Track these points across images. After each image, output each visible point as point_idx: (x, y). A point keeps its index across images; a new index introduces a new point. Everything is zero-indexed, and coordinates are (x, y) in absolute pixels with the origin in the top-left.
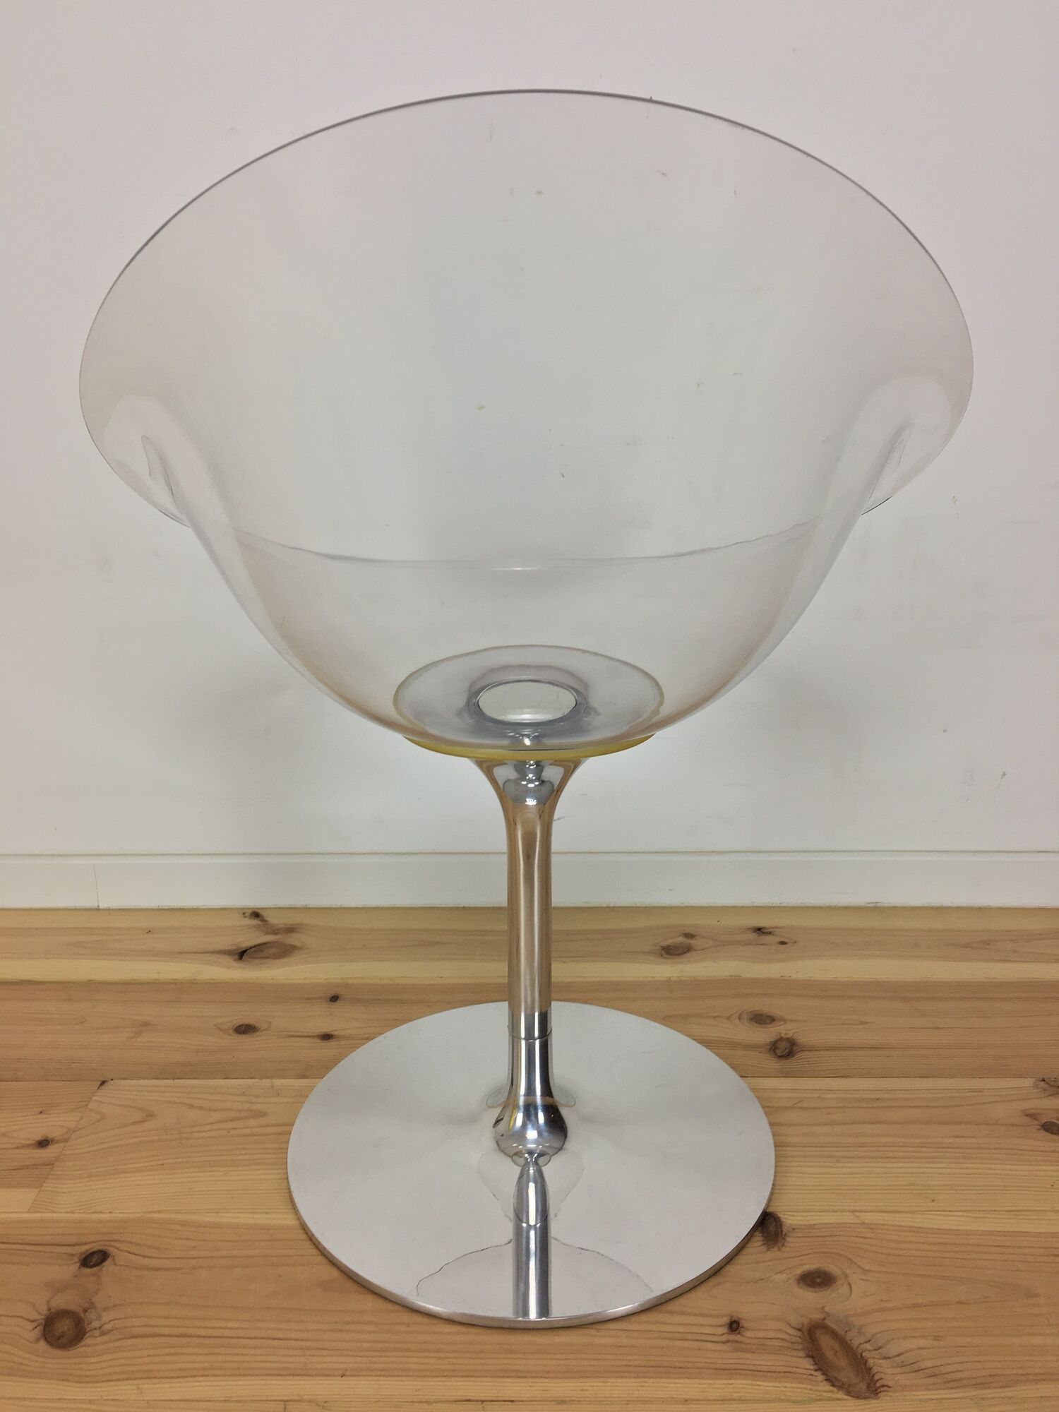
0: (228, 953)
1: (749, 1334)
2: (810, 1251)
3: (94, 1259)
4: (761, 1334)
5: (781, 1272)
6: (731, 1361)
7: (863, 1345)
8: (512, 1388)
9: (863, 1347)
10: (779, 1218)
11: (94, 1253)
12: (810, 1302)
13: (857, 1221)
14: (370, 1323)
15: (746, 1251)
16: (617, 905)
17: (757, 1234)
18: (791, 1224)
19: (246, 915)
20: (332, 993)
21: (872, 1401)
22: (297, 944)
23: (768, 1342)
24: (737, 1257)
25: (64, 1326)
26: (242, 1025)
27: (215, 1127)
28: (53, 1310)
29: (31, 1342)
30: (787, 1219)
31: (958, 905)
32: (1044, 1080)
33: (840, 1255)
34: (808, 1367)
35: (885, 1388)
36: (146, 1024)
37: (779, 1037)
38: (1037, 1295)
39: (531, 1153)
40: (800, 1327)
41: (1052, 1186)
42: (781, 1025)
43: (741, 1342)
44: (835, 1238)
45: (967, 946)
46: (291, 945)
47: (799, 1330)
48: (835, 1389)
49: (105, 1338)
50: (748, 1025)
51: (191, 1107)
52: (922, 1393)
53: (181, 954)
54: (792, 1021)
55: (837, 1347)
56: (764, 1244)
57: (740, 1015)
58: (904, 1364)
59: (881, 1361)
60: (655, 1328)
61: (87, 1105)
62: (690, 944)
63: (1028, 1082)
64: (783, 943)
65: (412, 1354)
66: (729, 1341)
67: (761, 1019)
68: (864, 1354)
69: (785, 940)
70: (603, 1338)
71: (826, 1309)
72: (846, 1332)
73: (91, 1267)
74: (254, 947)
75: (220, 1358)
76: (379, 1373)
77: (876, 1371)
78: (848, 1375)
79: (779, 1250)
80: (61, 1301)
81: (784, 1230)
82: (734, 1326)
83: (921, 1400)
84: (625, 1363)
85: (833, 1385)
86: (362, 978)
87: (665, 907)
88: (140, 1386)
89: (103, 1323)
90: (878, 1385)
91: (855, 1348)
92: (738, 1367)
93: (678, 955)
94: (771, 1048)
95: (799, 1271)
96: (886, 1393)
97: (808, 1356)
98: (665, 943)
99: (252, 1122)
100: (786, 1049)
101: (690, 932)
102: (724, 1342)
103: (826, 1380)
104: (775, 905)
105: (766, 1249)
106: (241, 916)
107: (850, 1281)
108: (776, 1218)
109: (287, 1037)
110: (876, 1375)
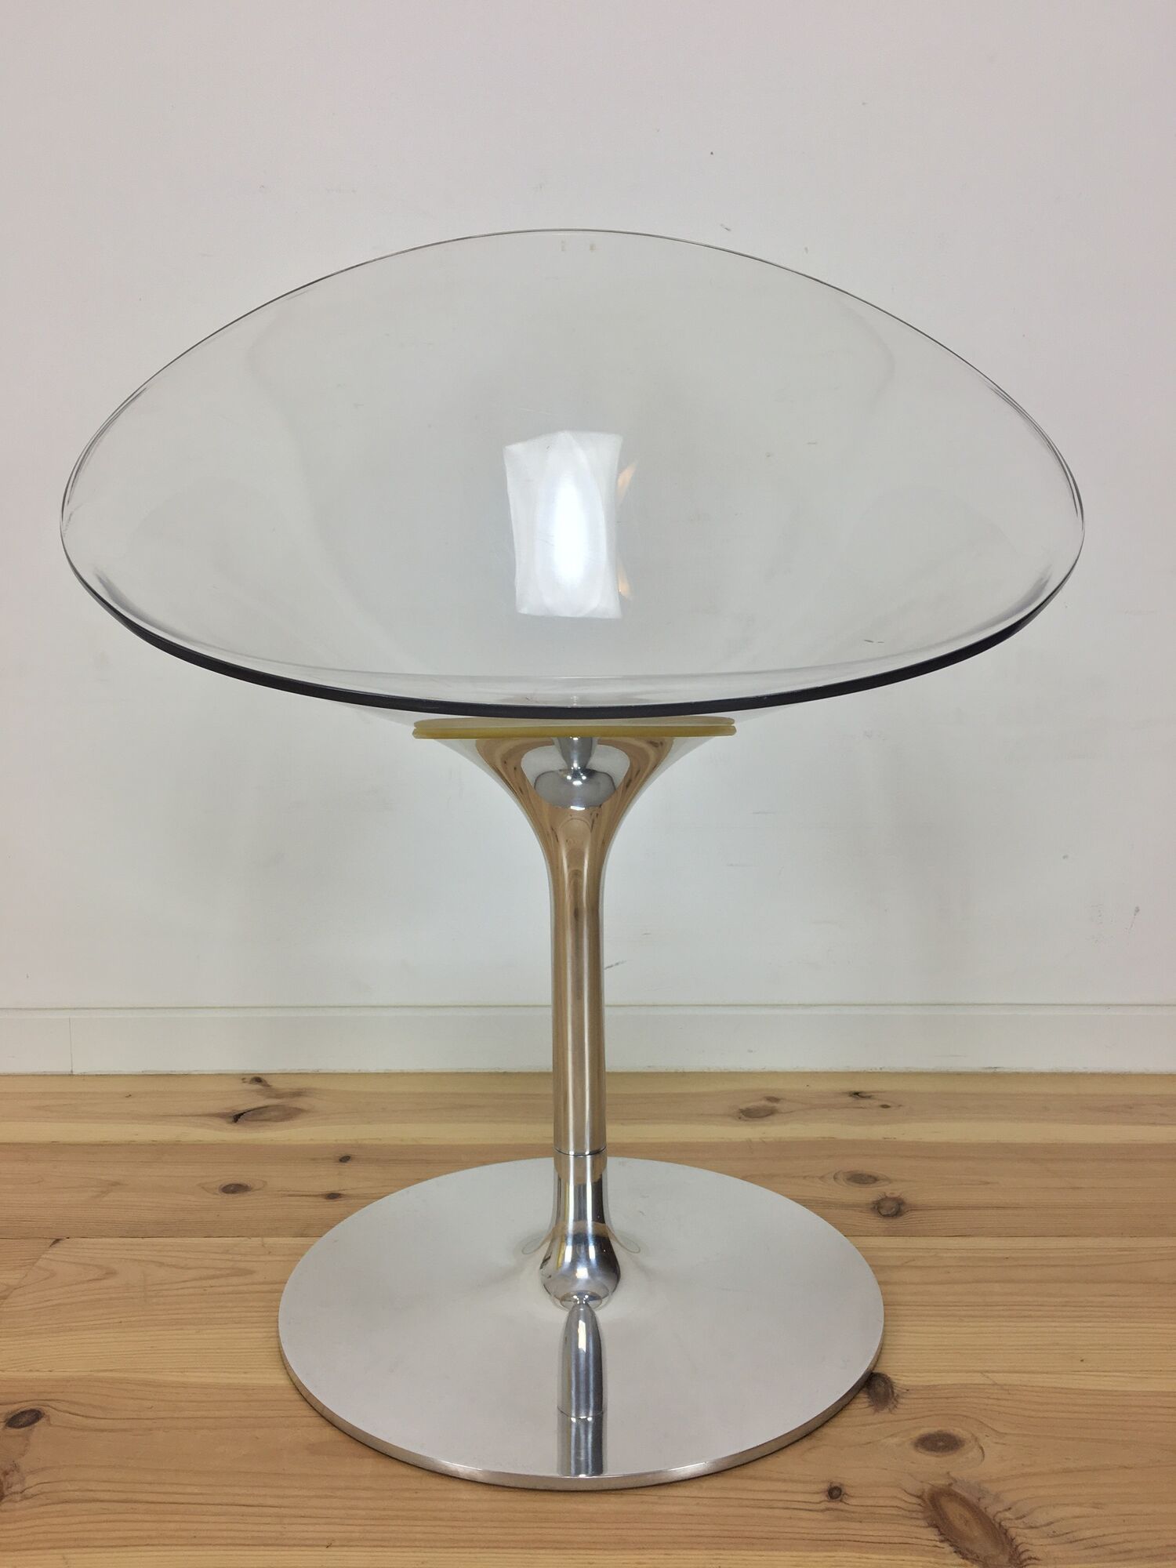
0: (221, 1116)
1: (853, 1501)
2: (930, 1413)
3: (25, 1418)
4: (870, 1502)
5: (894, 1435)
6: (830, 1532)
7: (999, 1514)
9: (1001, 1516)
10: (889, 1379)
11: (23, 1413)
12: (933, 1468)
13: (987, 1382)
15: (846, 1413)
16: (686, 1070)
17: (861, 1395)
18: (905, 1385)
19: (245, 1080)
20: (342, 1154)
22: (306, 1107)
23: (878, 1510)
24: (836, 1419)
26: (230, 1185)
27: (188, 1284)
30: (898, 1380)
31: (1093, 1071)
33: (968, 1417)
34: (933, 1537)
35: (1033, 1561)
36: (116, 1184)
37: (883, 1197)
39: (580, 1294)
40: (919, 1494)
42: (885, 1185)
43: (846, 1511)
44: (958, 1400)
45: (1107, 1109)
46: (296, 1108)
47: (919, 1497)
48: (967, 1562)
49: (26, 1503)
50: (847, 1185)
51: (161, 1264)
53: (166, 1117)
54: (898, 1180)
55: (968, 1515)
56: (870, 1406)
57: (835, 1175)
58: (1056, 1534)
59: (1026, 1531)
60: (732, 1494)
61: (35, 1263)
62: (774, 1107)
64: (885, 1106)
65: (419, 1523)
67: (860, 1179)
68: (1003, 1523)
69: (889, 1104)
71: (953, 1474)
72: (979, 1499)
73: (22, 1426)
74: (253, 1110)
75: (172, 1526)
76: (375, 1543)
77: (1019, 1542)
78: (983, 1547)
79: (890, 1411)
81: (895, 1391)
82: (835, 1493)
84: (695, 1533)
85: (965, 1557)
86: (380, 1139)
87: (743, 1073)
88: (66, 1556)
89: (27, 1485)
90: (1023, 1557)
91: (991, 1517)
92: (844, 1537)
93: (760, 1117)
94: (874, 1208)
95: (917, 1434)
97: (931, 1525)
98: (743, 1107)
99: (235, 1280)
100: (892, 1208)
101: (773, 1095)
102: (822, 1511)
103: (955, 1552)
104: (874, 1071)
105: (873, 1411)
106: (241, 1081)
107: (982, 1445)
108: (884, 1378)
109: (284, 1195)
110: (1019, 1547)
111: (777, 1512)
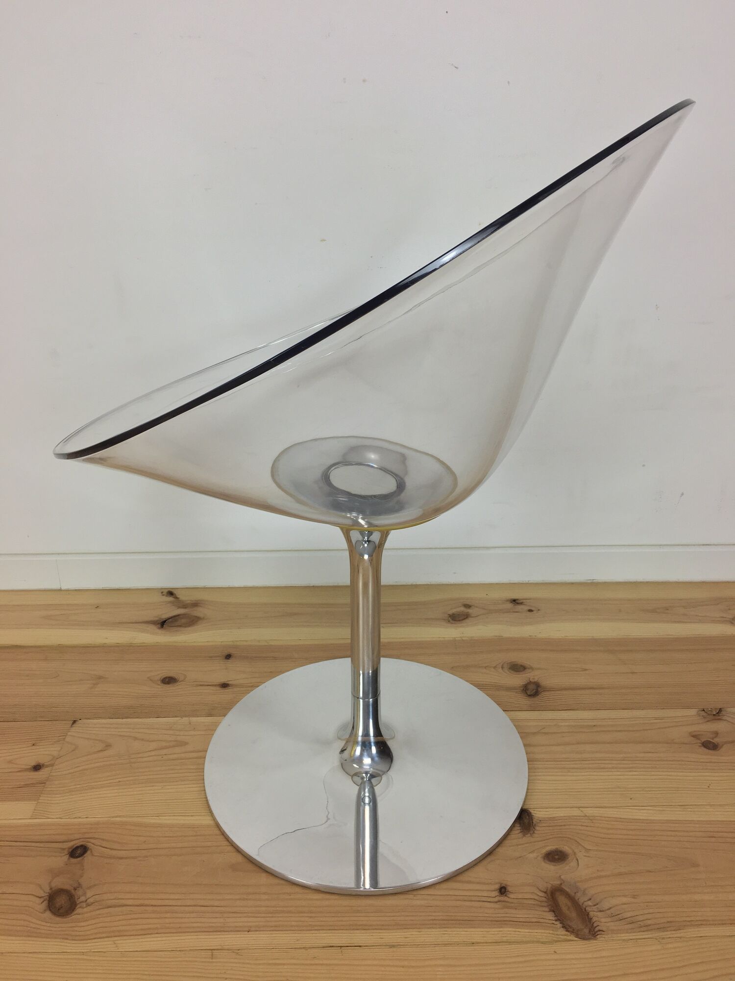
0: (153, 623)
1: (512, 896)
2: (551, 837)
3: (78, 852)
4: (520, 896)
5: (533, 852)
6: (500, 915)
7: (585, 903)
8: (360, 937)
10: (530, 813)
11: (77, 847)
12: (551, 872)
13: (583, 815)
14: (264, 893)
15: (509, 837)
16: (418, 584)
17: (516, 825)
18: (539, 817)
19: (163, 594)
20: (226, 653)
21: (592, 941)
22: (201, 615)
23: (525, 901)
24: (504, 842)
25: (62, 901)
26: (166, 677)
27: (153, 753)
28: (53, 889)
29: (41, 913)
30: (535, 813)
31: (647, 581)
32: (704, 710)
33: (571, 839)
34: (551, 918)
35: (601, 932)
36: (100, 678)
37: (529, 681)
38: (698, 866)
39: (366, 773)
40: (545, 890)
41: (709, 787)
42: (530, 672)
43: (507, 902)
44: (567, 827)
45: (654, 611)
46: (196, 617)
47: (545, 893)
48: (569, 933)
49: (89, 908)
50: (508, 673)
51: (136, 739)
52: (623, 935)
53: (121, 624)
54: (539, 669)
55: (569, 904)
56: (521, 832)
57: (502, 665)
58: (613, 915)
59: (598, 913)
60: (451, 893)
61: (64, 739)
62: (468, 612)
63: (693, 712)
65: (293, 915)
66: (499, 901)
67: (517, 668)
68: (587, 909)
69: (533, 609)
70: (417, 901)
71: (562, 877)
72: (575, 893)
73: (78, 857)
74: (171, 618)
75: (167, 921)
76: (272, 929)
77: (595, 920)
78: (576, 924)
79: (531, 835)
80: (59, 883)
81: (534, 821)
82: (503, 890)
83: (624, 940)
84: (433, 918)
85: (567, 931)
86: (246, 641)
87: (450, 585)
88: (116, 942)
89: (88, 897)
90: (597, 929)
91: (581, 905)
92: (505, 919)
93: (459, 621)
94: (523, 690)
95: (544, 851)
96: (601, 936)
97: (551, 911)
98: (451, 612)
99: (178, 750)
100: (533, 690)
101: (468, 603)
102: (496, 902)
103: (563, 927)
104: (524, 582)
105: (522, 835)
106: (160, 594)
107: (578, 858)
108: (528, 813)
109: (197, 686)
110: (595, 923)
111: (473, 904)
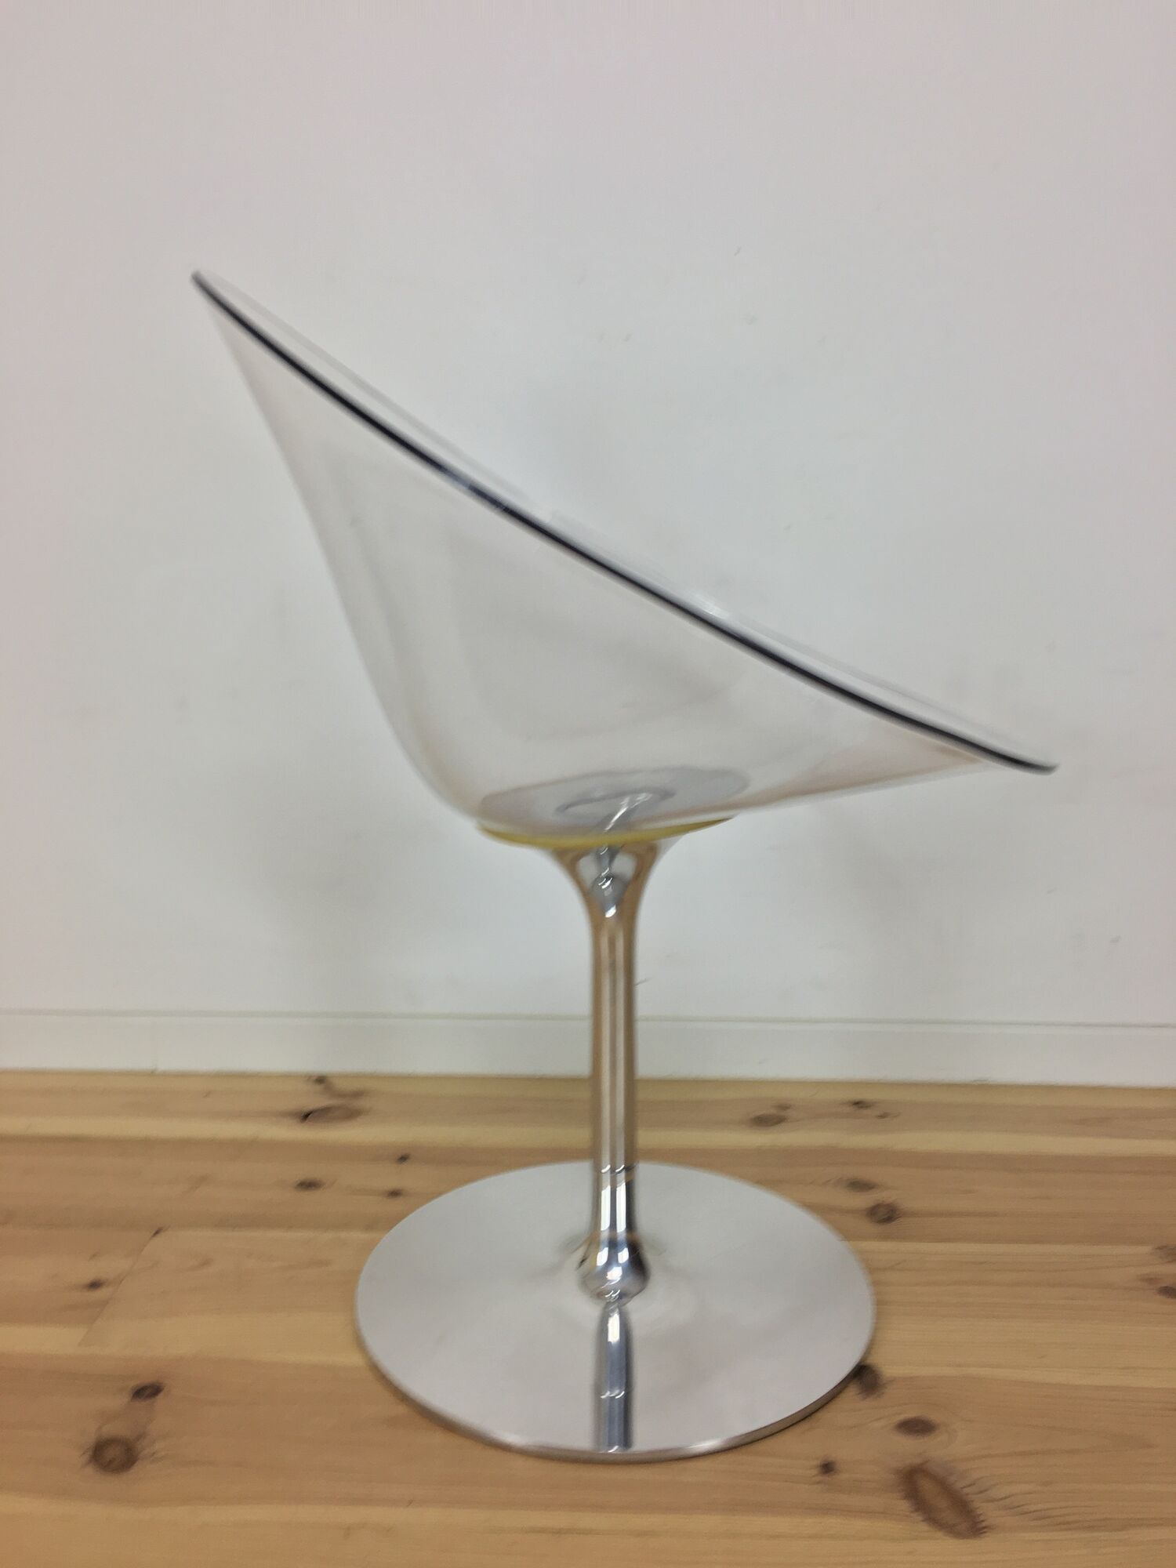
0: (290, 1115)
1: (843, 1476)
2: (910, 1401)
3: (147, 1392)
4: (857, 1477)
5: (879, 1419)
6: (822, 1501)
7: (964, 1489)
8: (588, 1521)
9: (966, 1490)
10: (877, 1370)
11: (146, 1386)
12: (911, 1448)
13: (963, 1375)
14: (438, 1457)
15: (840, 1399)
16: (705, 1078)
17: (851, 1382)
18: (888, 1376)
19: (310, 1080)
20: (402, 1153)
21: (974, 1540)
22: (364, 1107)
23: (863, 1484)
25: (112, 1453)
26: (305, 1182)
28: (103, 1438)
29: (78, 1467)
30: (884, 1371)
31: (1071, 1084)
32: (1162, 1248)
33: (941, 1405)
34: (906, 1508)
35: (989, 1529)
36: (203, 1179)
37: (878, 1203)
38: (1153, 1446)
40: (899, 1470)
42: (881, 1192)
43: (836, 1484)
44: (935, 1390)
45: (1081, 1122)
46: (356, 1109)
47: (898, 1473)
49: (157, 1464)
50: (847, 1191)
51: (250, 1254)
52: (1029, 1534)
53: (241, 1115)
54: (893, 1187)
55: (937, 1489)
56: (859, 1393)
57: (837, 1181)
58: (1010, 1506)
59: (985, 1504)
60: (742, 1468)
61: (141, 1251)
62: (784, 1115)
63: (1145, 1249)
66: (821, 1482)
67: (859, 1185)
68: (966, 1497)
69: (886, 1113)
70: (690, 1474)
71: (926, 1454)
72: (947, 1476)
73: (144, 1399)
74: (319, 1109)
76: (447, 1504)
77: (979, 1512)
78: (949, 1516)
79: (876, 1398)
80: (111, 1430)
81: (881, 1381)
82: (827, 1468)
83: (1025, 1541)
84: (710, 1500)
85: (933, 1525)
86: (433, 1141)
87: (757, 1080)
88: (195, 1511)
89: (156, 1450)
90: (981, 1525)
91: (957, 1491)
92: (830, 1506)
93: (771, 1125)
94: (870, 1213)
95: (898, 1419)
96: (989, 1534)
97: (905, 1498)
98: (757, 1114)
99: (315, 1271)
100: (885, 1214)
101: (783, 1103)
102: (816, 1483)
103: (925, 1520)
105: (862, 1398)
106: (306, 1082)
107: (952, 1430)
108: (872, 1370)
109: (353, 1193)
110: (979, 1517)
111: (777, 1484)
